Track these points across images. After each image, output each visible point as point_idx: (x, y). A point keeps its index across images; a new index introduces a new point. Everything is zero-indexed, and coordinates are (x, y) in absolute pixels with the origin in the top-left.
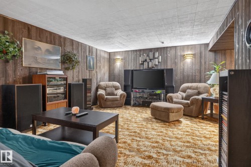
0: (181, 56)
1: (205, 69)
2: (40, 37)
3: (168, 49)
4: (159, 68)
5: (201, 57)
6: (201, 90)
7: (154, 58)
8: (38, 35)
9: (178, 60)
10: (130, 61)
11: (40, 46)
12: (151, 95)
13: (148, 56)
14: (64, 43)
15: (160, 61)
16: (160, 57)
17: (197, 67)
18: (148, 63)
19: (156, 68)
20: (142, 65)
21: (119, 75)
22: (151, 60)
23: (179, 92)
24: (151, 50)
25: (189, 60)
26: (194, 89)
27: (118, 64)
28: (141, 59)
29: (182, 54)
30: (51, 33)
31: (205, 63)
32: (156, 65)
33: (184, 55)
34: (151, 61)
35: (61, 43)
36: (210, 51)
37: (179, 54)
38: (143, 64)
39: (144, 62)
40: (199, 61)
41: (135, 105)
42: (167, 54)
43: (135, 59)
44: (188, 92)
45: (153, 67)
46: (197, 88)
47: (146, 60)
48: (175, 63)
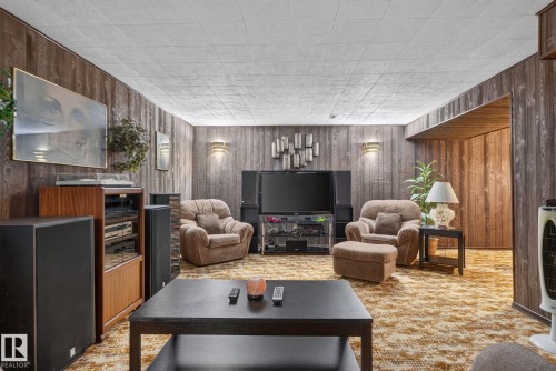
0: (358, 145)
1: (400, 172)
2: (57, 71)
3: (334, 130)
4: (315, 168)
5: (392, 150)
6: (405, 214)
7: (305, 147)
8: (53, 65)
9: (352, 154)
10: (249, 151)
11: (59, 98)
12: (305, 226)
13: (291, 141)
14: (113, 96)
15: (317, 153)
16: (318, 145)
17: (387, 169)
18: (292, 156)
19: (308, 169)
20: (277, 161)
21: (221, 183)
22: (297, 150)
23: (361, 218)
24: (297, 129)
25: (372, 156)
26: (390, 212)
27: (218, 156)
28: (276, 148)
29: (360, 141)
30: (84, 63)
31: (400, 162)
32: (308, 162)
33: (364, 144)
34: (297, 153)
35: (106, 95)
36: (409, 140)
37: (353, 141)
38: (279, 158)
39: (281, 153)
40: (389, 157)
41: (269, 252)
42: (330, 139)
43: (262, 148)
44: (381, 218)
45: (301, 166)
46: (396, 210)
47: (286, 151)
48: (347, 160)
